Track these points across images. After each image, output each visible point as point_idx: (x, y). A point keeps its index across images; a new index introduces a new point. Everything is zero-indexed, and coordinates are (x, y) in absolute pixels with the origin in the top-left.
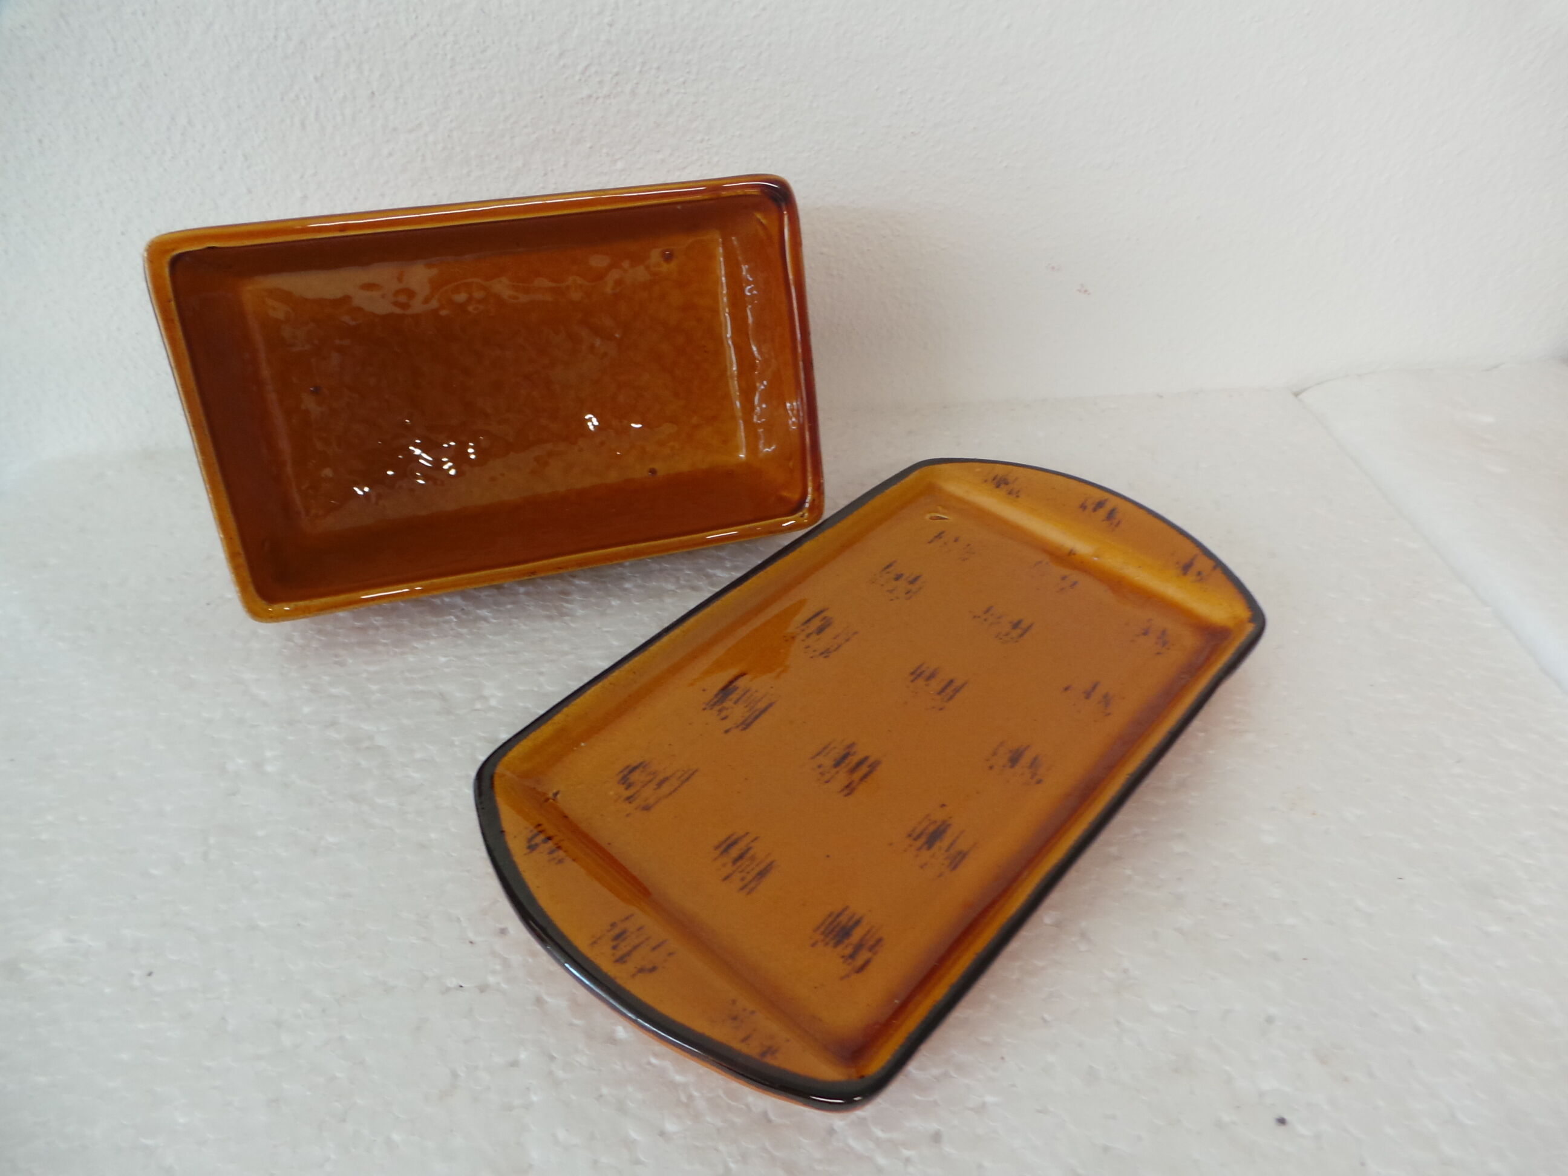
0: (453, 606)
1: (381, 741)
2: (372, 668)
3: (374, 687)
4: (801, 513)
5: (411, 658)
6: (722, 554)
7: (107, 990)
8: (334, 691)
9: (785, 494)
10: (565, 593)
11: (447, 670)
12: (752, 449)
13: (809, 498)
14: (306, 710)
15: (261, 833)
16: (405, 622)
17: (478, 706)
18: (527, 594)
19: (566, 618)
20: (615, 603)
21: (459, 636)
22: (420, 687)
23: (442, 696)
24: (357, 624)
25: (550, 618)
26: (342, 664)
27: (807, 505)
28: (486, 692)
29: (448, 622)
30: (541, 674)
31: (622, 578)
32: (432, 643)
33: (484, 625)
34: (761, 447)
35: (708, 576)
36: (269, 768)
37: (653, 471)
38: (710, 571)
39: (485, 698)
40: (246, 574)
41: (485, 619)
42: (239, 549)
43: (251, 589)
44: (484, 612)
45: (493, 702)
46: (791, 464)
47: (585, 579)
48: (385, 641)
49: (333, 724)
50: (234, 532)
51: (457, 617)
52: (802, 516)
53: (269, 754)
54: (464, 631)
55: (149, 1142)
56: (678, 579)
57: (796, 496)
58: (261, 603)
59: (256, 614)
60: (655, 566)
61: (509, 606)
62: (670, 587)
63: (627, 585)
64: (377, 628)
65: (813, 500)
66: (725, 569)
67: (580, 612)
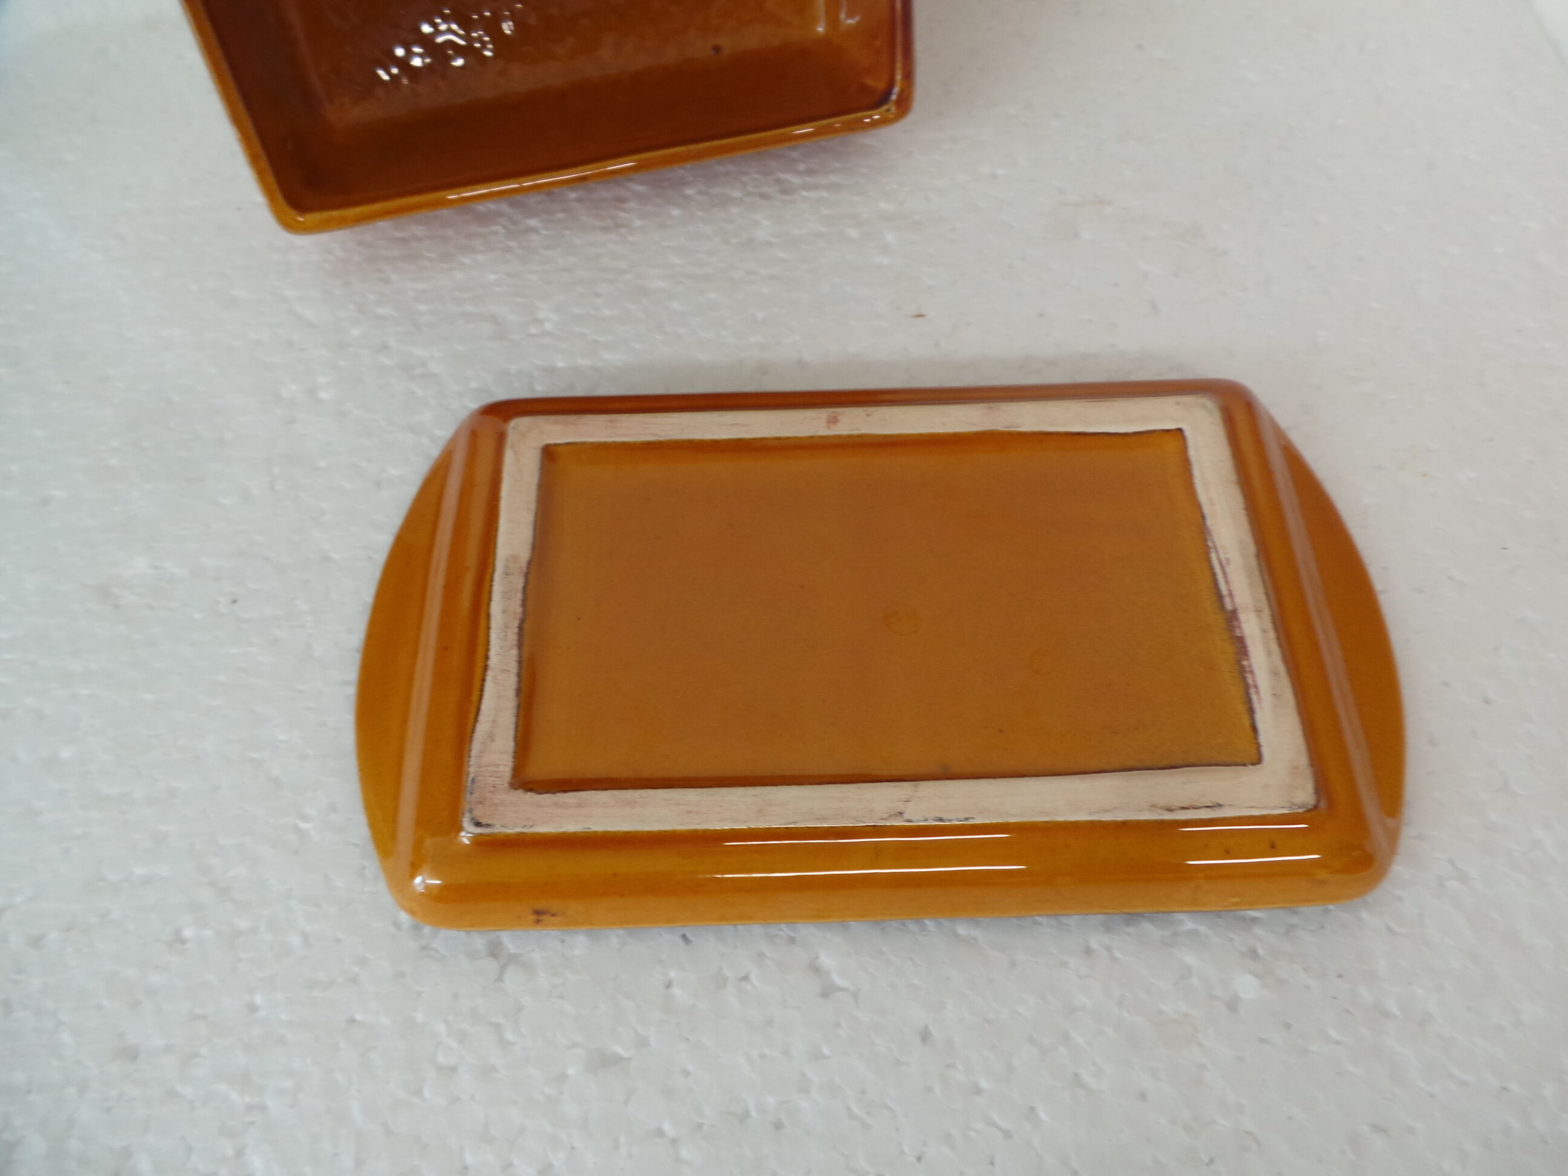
0: (499, 214)
1: (435, 368)
2: (420, 286)
3: (423, 308)
4: (886, 107)
5: (459, 275)
6: (795, 154)
7: (197, 616)
8: (382, 311)
9: (869, 81)
10: (622, 200)
11: (497, 289)
12: (833, 21)
13: (896, 90)
14: (355, 332)
15: (322, 464)
16: (450, 232)
17: (533, 330)
18: (579, 200)
19: (623, 230)
20: (676, 212)
21: (509, 250)
22: (470, 309)
23: (494, 319)
24: (399, 234)
25: (606, 230)
26: (386, 281)
27: (894, 97)
28: (541, 315)
29: (495, 233)
30: (598, 295)
31: (683, 183)
32: (480, 258)
33: (534, 237)
34: (843, 16)
35: (778, 181)
36: (324, 395)
37: (717, 49)
38: (783, 176)
39: (537, 321)
40: (271, 179)
41: (535, 230)
42: (259, 149)
43: (279, 196)
44: (533, 222)
45: (548, 326)
46: (878, 43)
47: (642, 183)
48: (429, 255)
49: (384, 347)
50: (252, 131)
51: (504, 227)
52: (888, 110)
53: (321, 380)
54: (512, 244)
55: (255, 755)
56: (745, 184)
57: (880, 85)
58: (291, 212)
59: (289, 226)
60: (720, 169)
61: (560, 215)
62: (737, 194)
63: (690, 191)
64: (419, 239)
65: (902, 91)
66: (800, 173)
67: (638, 223)
